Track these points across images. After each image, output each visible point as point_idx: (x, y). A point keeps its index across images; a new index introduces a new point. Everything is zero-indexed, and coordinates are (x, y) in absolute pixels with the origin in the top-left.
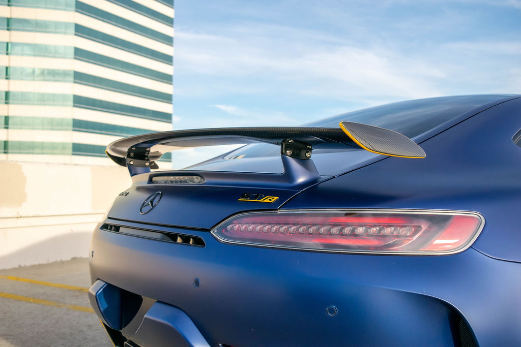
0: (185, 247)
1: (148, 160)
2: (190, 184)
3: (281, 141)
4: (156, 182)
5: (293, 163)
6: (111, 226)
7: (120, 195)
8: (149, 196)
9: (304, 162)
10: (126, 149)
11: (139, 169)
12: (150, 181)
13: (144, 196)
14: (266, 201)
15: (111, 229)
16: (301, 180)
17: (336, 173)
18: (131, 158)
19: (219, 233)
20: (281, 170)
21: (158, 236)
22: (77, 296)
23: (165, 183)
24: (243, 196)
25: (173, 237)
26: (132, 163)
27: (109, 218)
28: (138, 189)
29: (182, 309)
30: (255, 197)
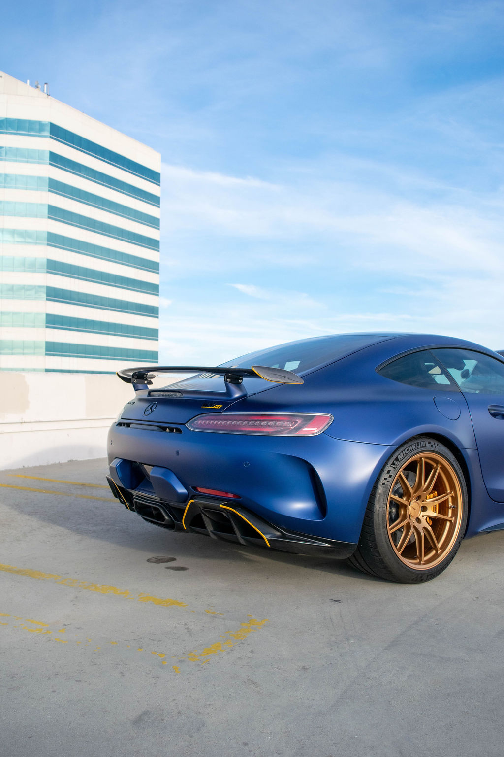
0: (171, 434)
1: (146, 379)
2: (174, 397)
3: (225, 374)
4: (153, 396)
5: (233, 387)
6: (124, 424)
7: (128, 403)
8: (148, 405)
9: (238, 385)
10: (131, 374)
11: (140, 386)
12: (149, 394)
13: (145, 405)
14: (217, 407)
15: (124, 425)
16: (237, 395)
17: (257, 391)
18: (135, 378)
19: (190, 426)
20: (224, 390)
21: (155, 428)
22: (81, 489)
23: (159, 396)
24: (204, 405)
25: (164, 429)
26: (135, 382)
27: (122, 419)
28: (141, 400)
29: (170, 470)
30: (210, 406)
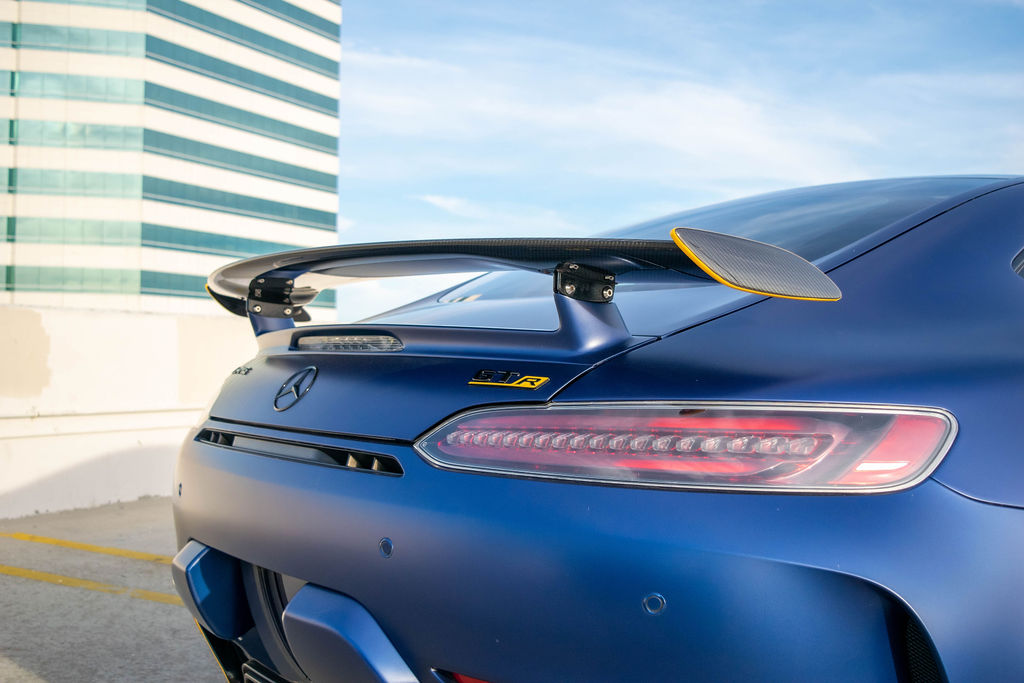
0: (364, 476)
1: (290, 303)
2: (374, 351)
3: (553, 266)
4: (306, 348)
5: (579, 311)
6: (217, 434)
7: (235, 372)
8: (293, 374)
9: (600, 307)
10: (246, 282)
11: (272, 322)
12: (295, 345)
13: (282, 375)
14: (526, 385)
15: (216, 440)
16: (593, 343)
17: (663, 331)
18: (256, 299)
19: (432, 449)
20: (554, 324)
21: (310, 454)
22: (150, 572)
23: (324, 349)
24: (477, 376)
25: (340, 457)
26: (258, 309)
27: (213, 418)
28: (272, 360)
29: (356, 600)
30: (503, 378)
